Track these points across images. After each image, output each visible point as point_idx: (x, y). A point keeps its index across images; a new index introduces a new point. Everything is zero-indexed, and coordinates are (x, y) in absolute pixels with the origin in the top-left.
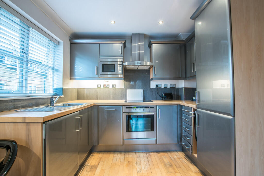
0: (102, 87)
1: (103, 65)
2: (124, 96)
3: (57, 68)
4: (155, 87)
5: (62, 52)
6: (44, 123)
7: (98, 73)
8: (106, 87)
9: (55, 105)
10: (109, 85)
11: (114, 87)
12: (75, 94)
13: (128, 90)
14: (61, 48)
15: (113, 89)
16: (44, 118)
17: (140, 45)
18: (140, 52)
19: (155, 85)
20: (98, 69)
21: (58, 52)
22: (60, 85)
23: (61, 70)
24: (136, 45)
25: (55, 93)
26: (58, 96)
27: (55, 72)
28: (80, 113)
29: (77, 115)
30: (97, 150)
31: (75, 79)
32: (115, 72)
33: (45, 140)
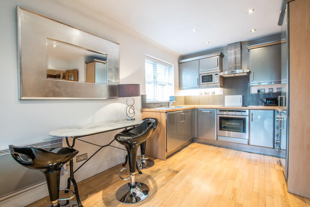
0: (203, 94)
1: (202, 76)
2: (223, 102)
3: (171, 83)
4: (256, 92)
5: (173, 71)
6: (166, 112)
7: (199, 84)
8: (207, 94)
9: (170, 107)
10: (209, 93)
11: (213, 94)
12: (183, 101)
13: (226, 96)
14: (173, 68)
15: (213, 96)
16: (166, 110)
17: (236, 51)
18: (237, 56)
19: (257, 90)
20: (198, 80)
21: (171, 72)
22: (173, 95)
23: (173, 84)
24: (232, 51)
25: (170, 100)
26: (172, 102)
27: (170, 86)
28: (183, 112)
29: (182, 112)
30: (197, 142)
31: (182, 89)
32: (212, 81)
33: (166, 120)
